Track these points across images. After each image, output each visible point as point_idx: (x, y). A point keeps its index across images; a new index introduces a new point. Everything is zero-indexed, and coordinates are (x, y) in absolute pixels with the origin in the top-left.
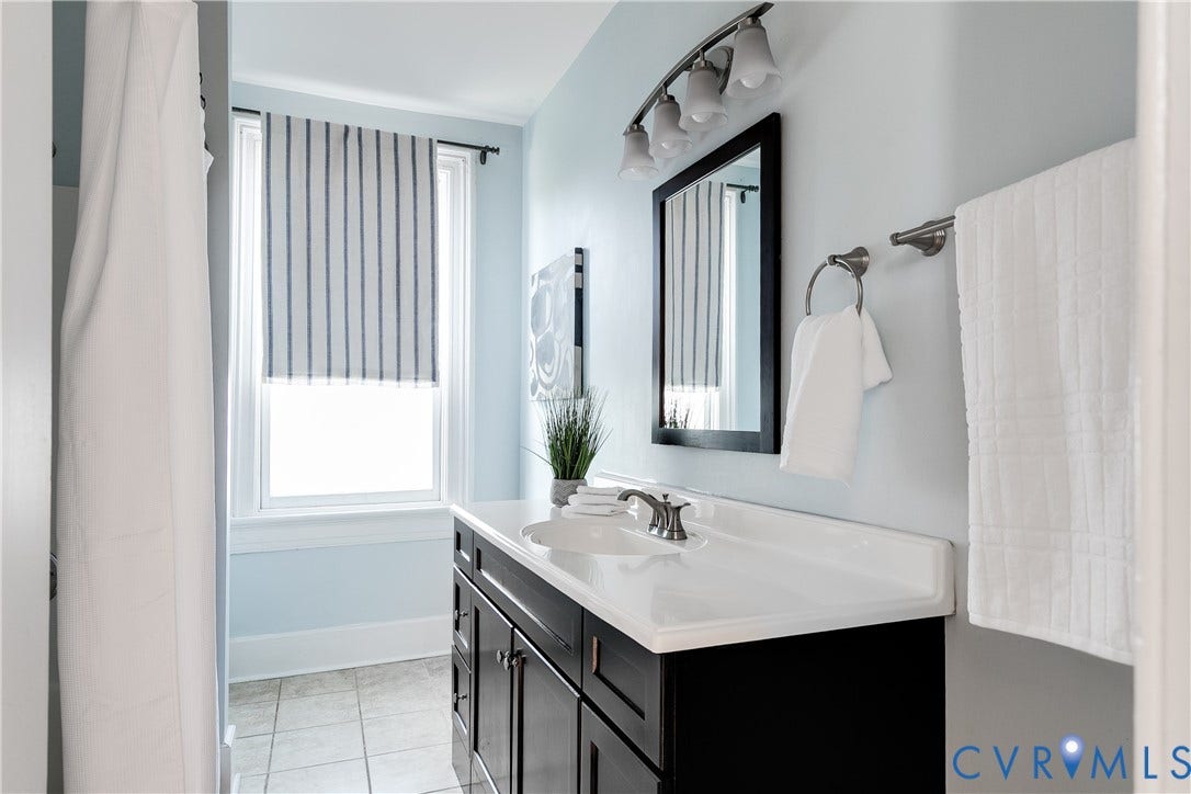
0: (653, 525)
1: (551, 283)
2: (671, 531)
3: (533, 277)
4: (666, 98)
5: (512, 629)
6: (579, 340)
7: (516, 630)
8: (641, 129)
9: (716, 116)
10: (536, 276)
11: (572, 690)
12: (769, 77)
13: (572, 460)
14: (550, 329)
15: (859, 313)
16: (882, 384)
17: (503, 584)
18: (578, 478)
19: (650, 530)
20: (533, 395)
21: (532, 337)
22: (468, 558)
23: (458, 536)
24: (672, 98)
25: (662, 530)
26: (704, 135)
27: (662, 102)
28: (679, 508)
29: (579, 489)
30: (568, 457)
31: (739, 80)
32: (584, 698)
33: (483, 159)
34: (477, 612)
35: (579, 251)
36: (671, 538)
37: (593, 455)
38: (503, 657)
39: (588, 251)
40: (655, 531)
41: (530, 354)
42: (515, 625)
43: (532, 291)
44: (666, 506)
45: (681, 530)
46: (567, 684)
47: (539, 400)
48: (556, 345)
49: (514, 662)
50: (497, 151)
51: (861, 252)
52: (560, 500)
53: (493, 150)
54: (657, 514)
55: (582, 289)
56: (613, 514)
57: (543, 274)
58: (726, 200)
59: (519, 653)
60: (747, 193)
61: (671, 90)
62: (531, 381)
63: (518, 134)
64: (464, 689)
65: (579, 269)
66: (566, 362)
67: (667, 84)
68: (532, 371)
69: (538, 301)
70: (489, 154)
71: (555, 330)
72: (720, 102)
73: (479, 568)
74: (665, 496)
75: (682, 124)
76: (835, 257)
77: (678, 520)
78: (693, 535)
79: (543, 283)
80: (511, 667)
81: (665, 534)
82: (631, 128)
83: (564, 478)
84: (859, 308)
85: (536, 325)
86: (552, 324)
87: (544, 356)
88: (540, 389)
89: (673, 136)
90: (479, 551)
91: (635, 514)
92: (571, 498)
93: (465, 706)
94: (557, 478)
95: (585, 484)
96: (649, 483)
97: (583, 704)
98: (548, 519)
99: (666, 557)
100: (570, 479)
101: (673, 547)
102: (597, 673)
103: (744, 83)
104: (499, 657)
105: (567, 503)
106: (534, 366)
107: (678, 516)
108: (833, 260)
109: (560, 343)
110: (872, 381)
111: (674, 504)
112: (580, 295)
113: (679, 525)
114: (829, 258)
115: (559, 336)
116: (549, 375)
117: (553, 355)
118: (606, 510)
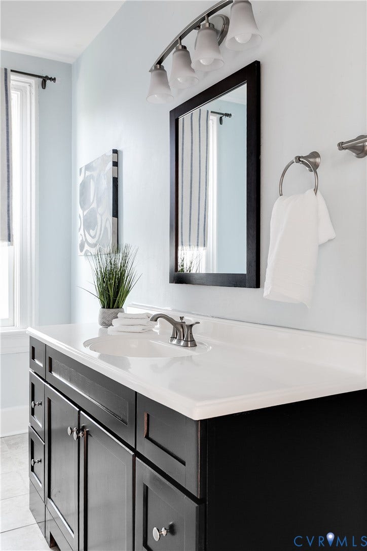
0: (173, 338)
1: (95, 174)
2: (187, 341)
3: (81, 169)
4: (180, 47)
5: (79, 412)
6: (116, 213)
7: (81, 412)
8: (162, 68)
9: (216, 61)
10: (83, 170)
11: (128, 450)
12: (253, 36)
13: (114, 295)
14: (94, 205)
15: (316, 194)
16: (329, 241)
17: (71, 381)
18: (118, 308)
19: (171, 341)
20: (81, 251)
21: (80, 211)
22: (41, 365)
23: (33, 349)
24: (184, 48)
25: (180, 340)
26: (207, 73)
27: (178, 50)
28: (191, 326)
29: (119, 315)
30: (111, 294)
31: (234, 38)
32: (137, 454)
33: (44, 85)
34: (49, 401)
35: (115, 152)
36: (186, 346)
37: (128, 292)
38: (72, 432)
39: (122, 152)
40: (175, 341)
41: (79, 223)
42: (81, 409)
43: (80, 179)
44: (182, 325)
45: (193, 341)
46: (124, 446)
47: (86, 255)
48: (99, 217)
49: (81, 434)
50: (54, 80)
51: (315, 155)
52: (106, 323)
53: (51, 79)
54: (176, 330)
55: (117, 178)
56: (144, 331)
57: (88, 167)
58: (210, 122)
59: (84, 427)
60: (224, 118)
61: (184, 42)
62: (79, 242)
63: (69, 69)
64: (39, 455)
65: (115, 164)
66: (106, 228)
67: (181, 38)
68: (80, 235)
69: (84, 186)
70: (48, 82)
71: (98, 206)
72: (219, 52)
73: (51, 371)
74: (182, 318)
75: (193, 65)
76: (299, 157)
77: (191, 334)
78: (201, 344)
79: (88, 173)
80: (78, 438)
81: (182, 343)
82: (155, 67)
83: (109, 307)
84: (316, 190)
85: (83, 203)
86: (95, 201)
87: (89, 224)
88: (87, 247)
89: (187, 73)
90: (50, 359)
91: (158, 331)
92: (114, 322)
93: (40, 468)
94: (104, 307)
95: (123, 312)
96: (167, 310)
97: (137, 458)
98: (97, 336)
99: (183, 358)
100: (113, 308)
101: (188, 352)
102: (147, 437)
103: (237, 39)
104: (69, 431)
105: (111, 325)
106: (82, 231)
107: (191, 331)
108: (298, 159)
109: (101, 215)
110: (323, 239)
111: (188, 323)
112: (116, 181)
113: (192, 337)
114: (296, 158)
115: (100, 210)
116: (93, 237)
117: (96, 224)
118: (139, 329)
